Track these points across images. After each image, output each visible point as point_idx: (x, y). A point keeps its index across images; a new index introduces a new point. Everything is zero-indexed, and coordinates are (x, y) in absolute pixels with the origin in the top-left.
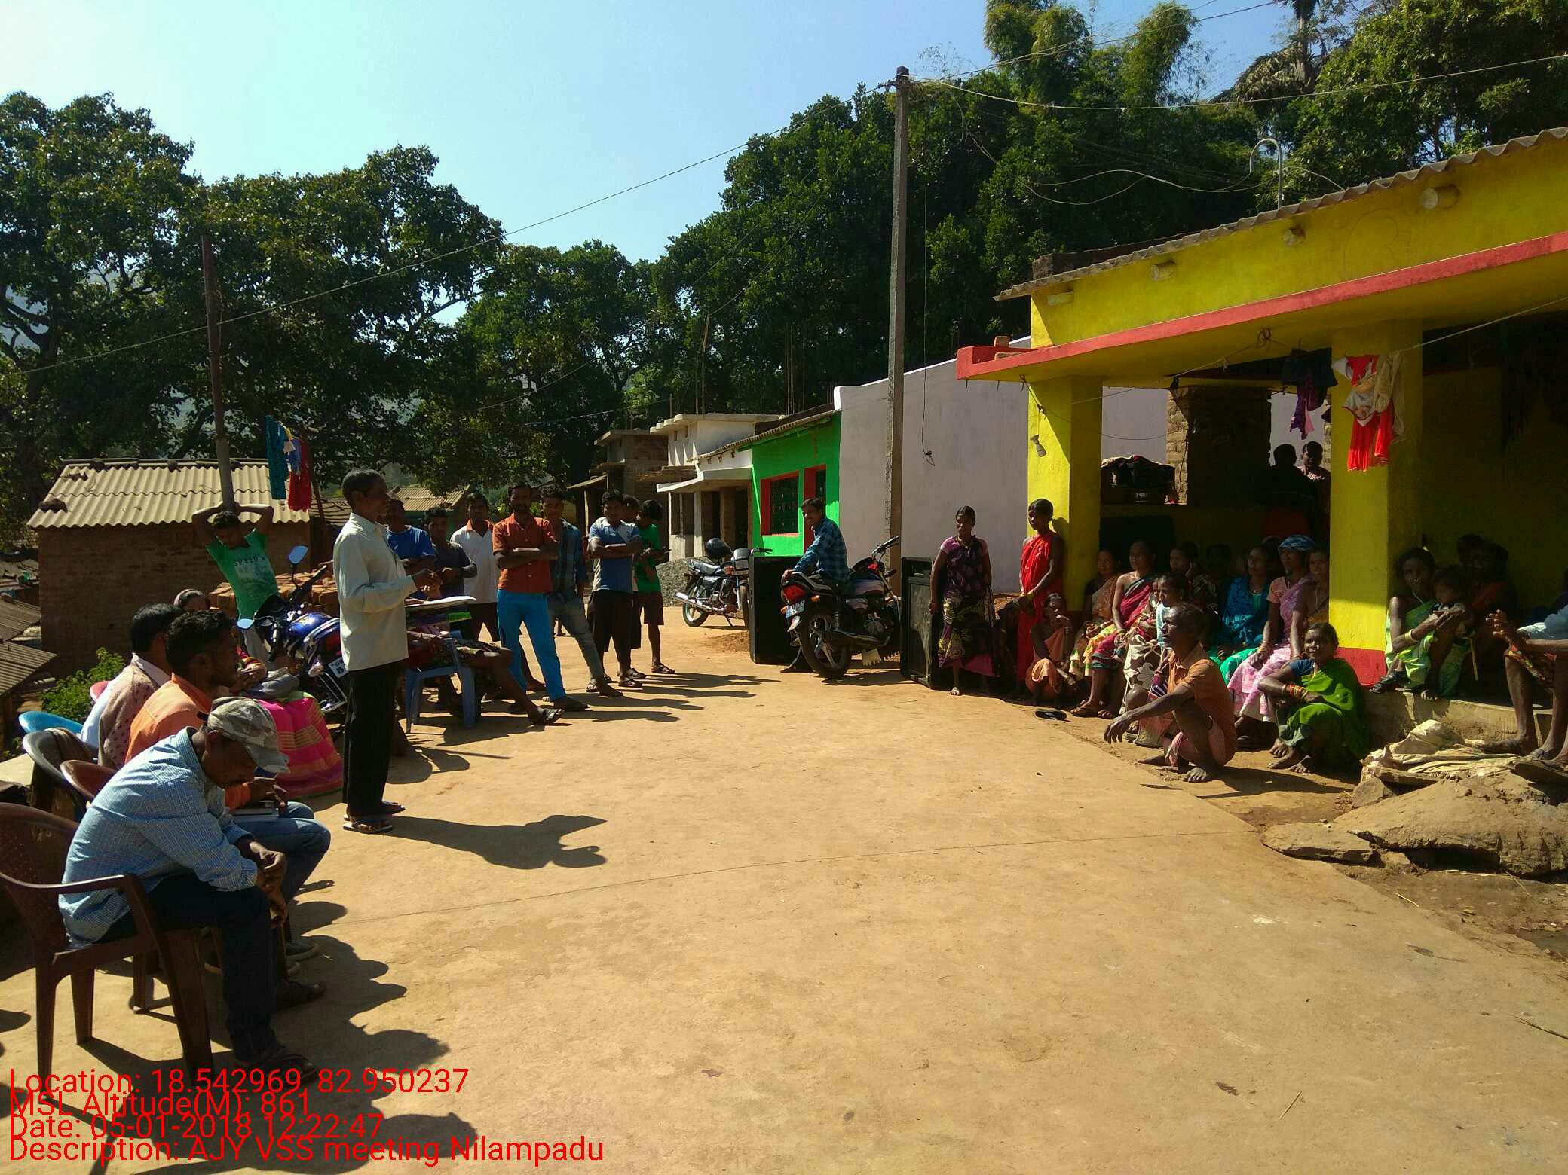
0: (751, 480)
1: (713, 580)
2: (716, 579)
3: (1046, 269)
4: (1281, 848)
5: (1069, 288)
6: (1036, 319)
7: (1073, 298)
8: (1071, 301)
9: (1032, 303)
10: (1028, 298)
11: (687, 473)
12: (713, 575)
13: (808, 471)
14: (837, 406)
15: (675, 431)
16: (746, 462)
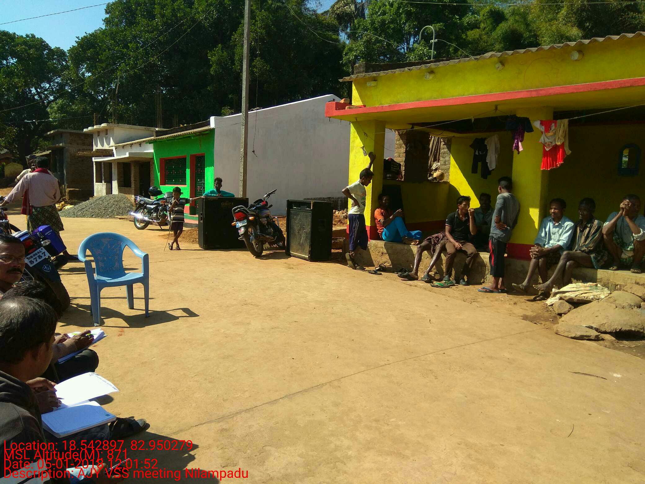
0: (153, 158)
1: (152, 207)
2: (154, 206)
3: (362, 70)
4: (570, 336)
5: (375, 79)
6: (355, 93)
7: (377, 84)
8: (376, 86)
9: (353, 84)
10: (351, 82)
11: (109, 153)
12: (152, 204)
13: (192, 157)
14: (212, 125)
15: (99, 132)
16: (150, 150)
